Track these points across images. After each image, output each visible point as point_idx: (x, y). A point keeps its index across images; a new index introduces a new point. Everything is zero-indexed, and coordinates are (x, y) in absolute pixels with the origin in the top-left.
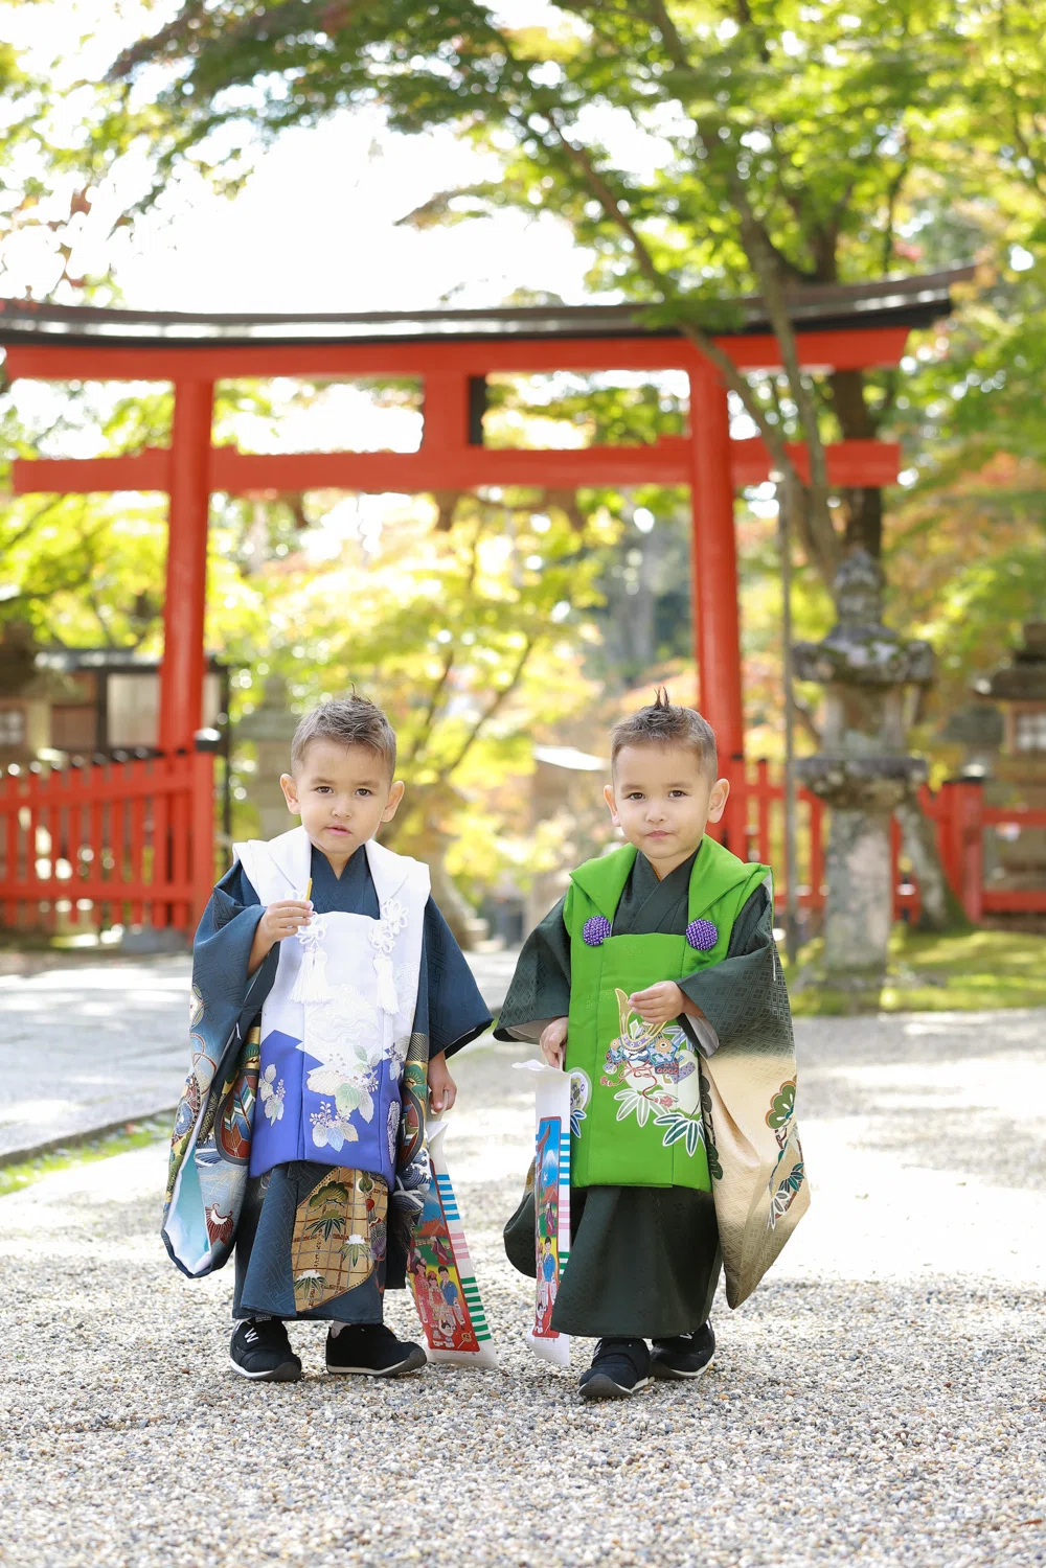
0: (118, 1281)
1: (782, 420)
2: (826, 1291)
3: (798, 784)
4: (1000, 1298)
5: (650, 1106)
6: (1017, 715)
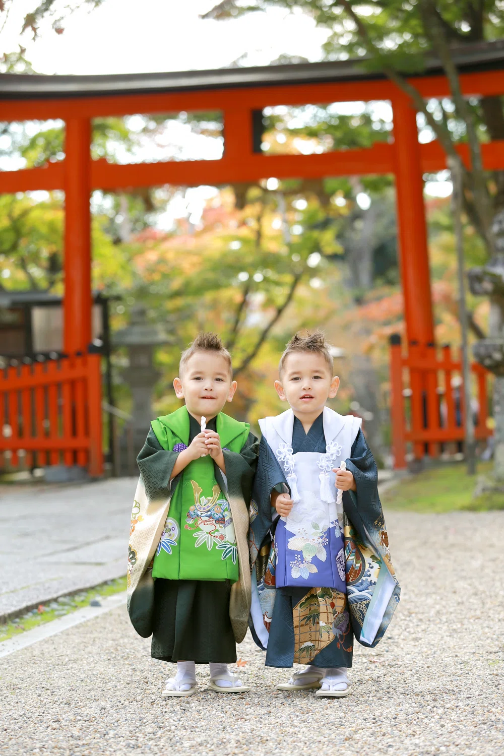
3: (471, 359)
5: (213, 540)
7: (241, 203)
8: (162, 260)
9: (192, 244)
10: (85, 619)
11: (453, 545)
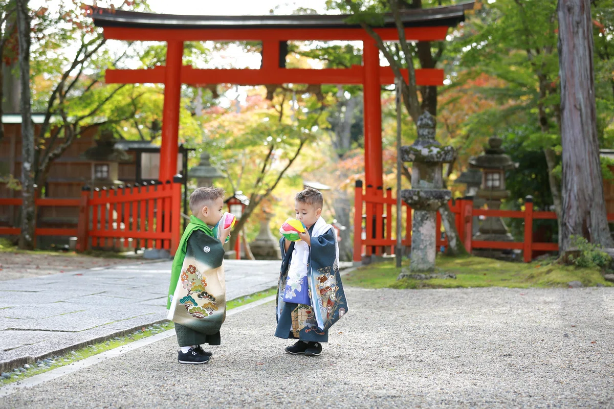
0: (135, 390)
1: (400, 59)
2: (403, 399)
3: (401, 199)
4: (468, 403)
6: (486, 174)
7: (270, 97)
8: (221, 126)
9: (240, 117)
10: (168, 336)
11: (381, 307)
